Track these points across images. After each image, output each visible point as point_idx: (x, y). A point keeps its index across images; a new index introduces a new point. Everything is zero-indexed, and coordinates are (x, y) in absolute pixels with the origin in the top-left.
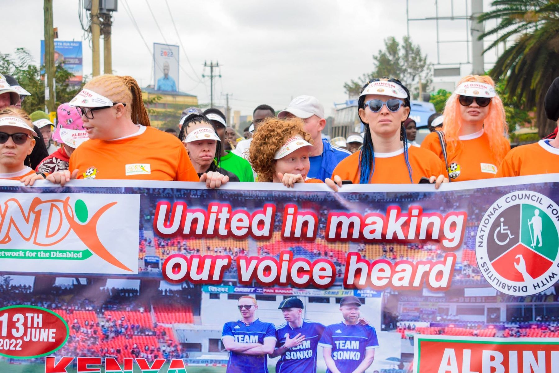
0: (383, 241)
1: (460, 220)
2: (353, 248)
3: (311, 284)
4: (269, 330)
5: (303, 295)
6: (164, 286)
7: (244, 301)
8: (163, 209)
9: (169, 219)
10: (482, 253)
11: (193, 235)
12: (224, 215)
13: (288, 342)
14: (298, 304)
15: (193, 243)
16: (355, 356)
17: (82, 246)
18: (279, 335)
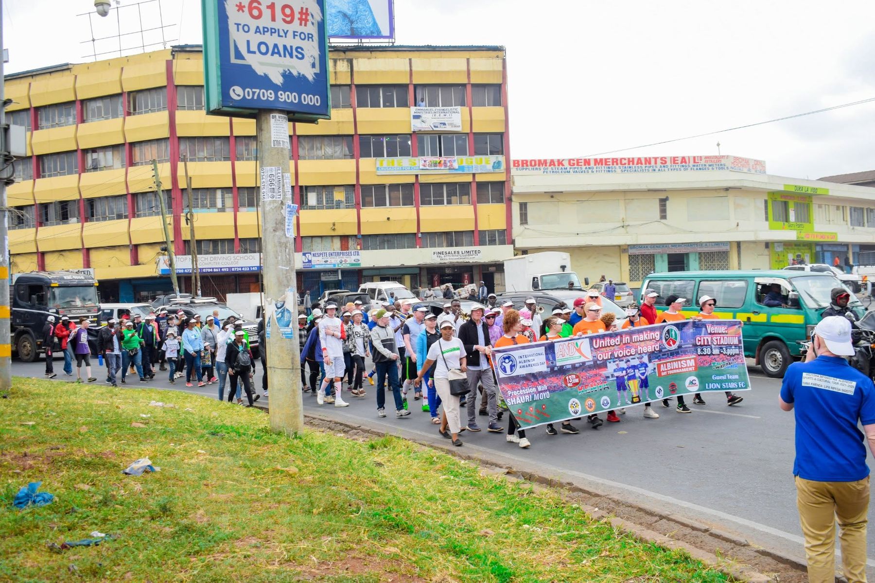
0: (644, 341)
1: (658, 333)
2: (638, 344)
3: (631, 355)
4: (623, 369)
5: (629, 358)
6: (598, 362)
7: (617, 363)
8: (594, 341)
9: (596, 343)
10: (664, 340)
11: (602, 347)
12: (609, 341)
13: (628, 371)
14: (629, 361)
15: (602, 349)
16: (644, 371)
17: (579, 355)
18: (626, 370)
